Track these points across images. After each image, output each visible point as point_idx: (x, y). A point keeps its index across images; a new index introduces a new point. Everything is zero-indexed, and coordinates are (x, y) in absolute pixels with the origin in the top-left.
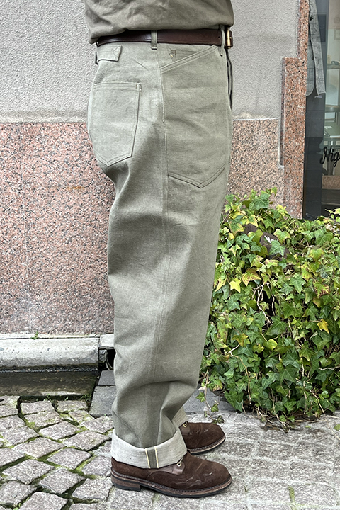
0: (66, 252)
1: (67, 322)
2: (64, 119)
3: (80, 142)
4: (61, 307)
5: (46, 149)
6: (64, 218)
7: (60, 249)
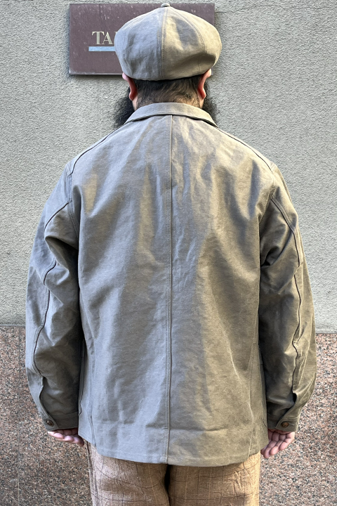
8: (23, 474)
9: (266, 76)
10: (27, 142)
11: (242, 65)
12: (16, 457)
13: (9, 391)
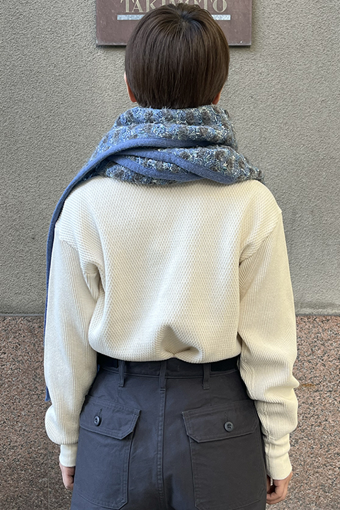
8: (53, 473)
9: (307, 45)
10: (51, 118)
11: (282, 35)
12: (45, 455)
13: (36, 385)
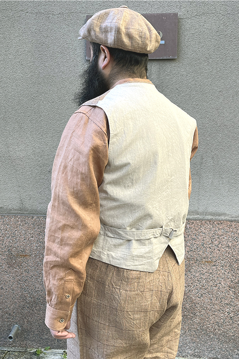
0: (198, 304)
1: (196, 351)
2: (201, 217)
3: (212, 233)
4: (192, 340)
5: (190, 237)
6: (198, 281)
7: (195, 301)
10: (60, 102)
11: (195, 52)
